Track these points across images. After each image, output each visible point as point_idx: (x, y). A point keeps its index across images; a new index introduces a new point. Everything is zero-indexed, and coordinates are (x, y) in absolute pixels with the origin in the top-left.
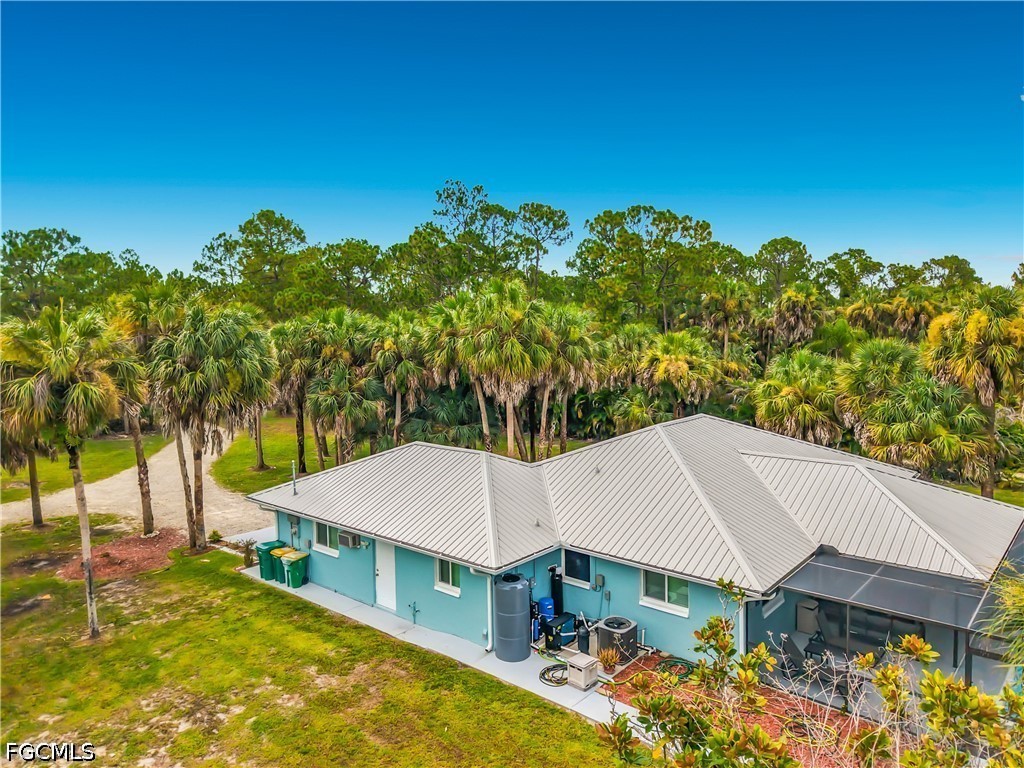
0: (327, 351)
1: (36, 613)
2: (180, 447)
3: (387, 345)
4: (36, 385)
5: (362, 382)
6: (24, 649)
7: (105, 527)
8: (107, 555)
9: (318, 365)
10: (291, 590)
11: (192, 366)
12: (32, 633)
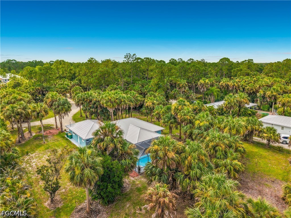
0: (85, 100)
1: (39, 139)
2: (56, 118)
3: (94, 100)
4: (35, 113)
5: (90, 106)
6: (36, 144)
7: (52, 127)
8: (50, 132)
9: (84, 102)
10: (69, 139)
11: (58, 107)
12: (38, 142)
